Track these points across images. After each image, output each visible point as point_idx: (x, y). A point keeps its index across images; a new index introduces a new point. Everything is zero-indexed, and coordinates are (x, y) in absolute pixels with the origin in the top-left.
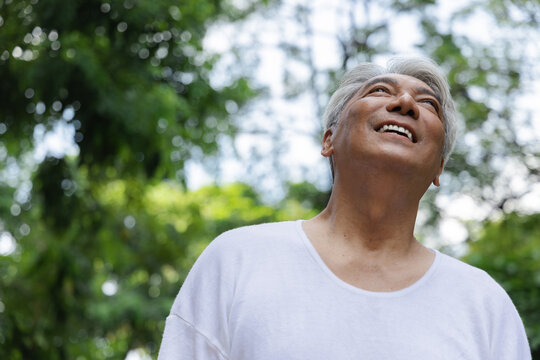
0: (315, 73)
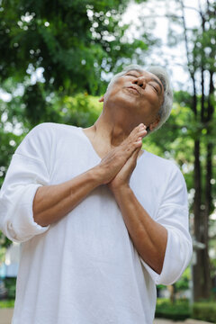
0: (186, 30)
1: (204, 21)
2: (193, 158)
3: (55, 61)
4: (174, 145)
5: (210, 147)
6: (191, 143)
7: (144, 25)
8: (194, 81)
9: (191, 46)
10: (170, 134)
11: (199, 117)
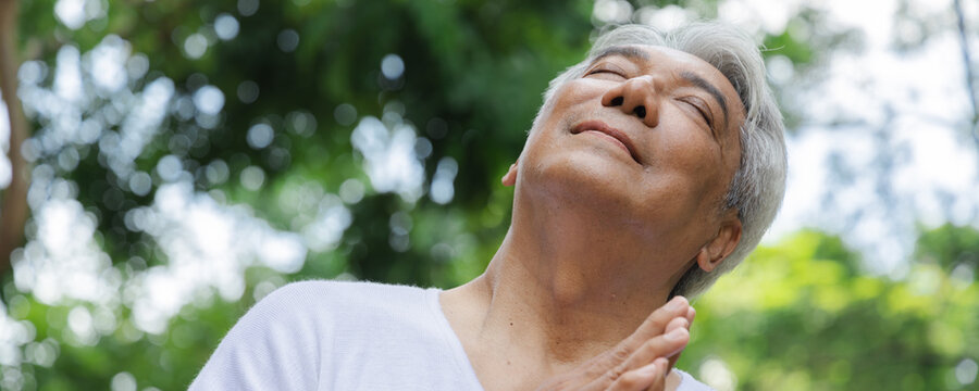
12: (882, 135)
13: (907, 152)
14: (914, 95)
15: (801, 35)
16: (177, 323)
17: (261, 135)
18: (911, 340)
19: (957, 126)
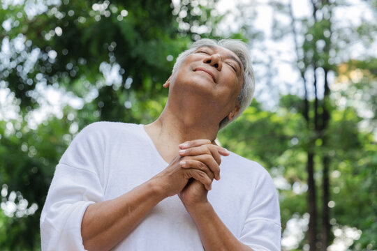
0: (294, 20)
1: (315, 9)
2: (305, 175)
3: (133, 54)
4: (282, 160)
5: (326, 161)
6: (302, 157)
7: (242, 15)
8: (305, 81)
9: (301, 39)
10: (277, 146)
11: (312, 124)
12: (268, 66)
13: (277, 71)
14: (279, 53)
15: (243, 34)
16: (42, 127)
17: (69, 66)
18: (278, 132)
19: (292, 63)
